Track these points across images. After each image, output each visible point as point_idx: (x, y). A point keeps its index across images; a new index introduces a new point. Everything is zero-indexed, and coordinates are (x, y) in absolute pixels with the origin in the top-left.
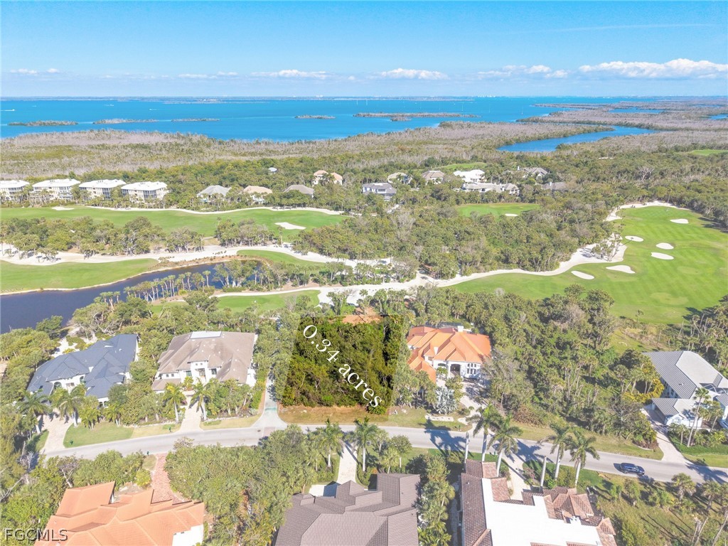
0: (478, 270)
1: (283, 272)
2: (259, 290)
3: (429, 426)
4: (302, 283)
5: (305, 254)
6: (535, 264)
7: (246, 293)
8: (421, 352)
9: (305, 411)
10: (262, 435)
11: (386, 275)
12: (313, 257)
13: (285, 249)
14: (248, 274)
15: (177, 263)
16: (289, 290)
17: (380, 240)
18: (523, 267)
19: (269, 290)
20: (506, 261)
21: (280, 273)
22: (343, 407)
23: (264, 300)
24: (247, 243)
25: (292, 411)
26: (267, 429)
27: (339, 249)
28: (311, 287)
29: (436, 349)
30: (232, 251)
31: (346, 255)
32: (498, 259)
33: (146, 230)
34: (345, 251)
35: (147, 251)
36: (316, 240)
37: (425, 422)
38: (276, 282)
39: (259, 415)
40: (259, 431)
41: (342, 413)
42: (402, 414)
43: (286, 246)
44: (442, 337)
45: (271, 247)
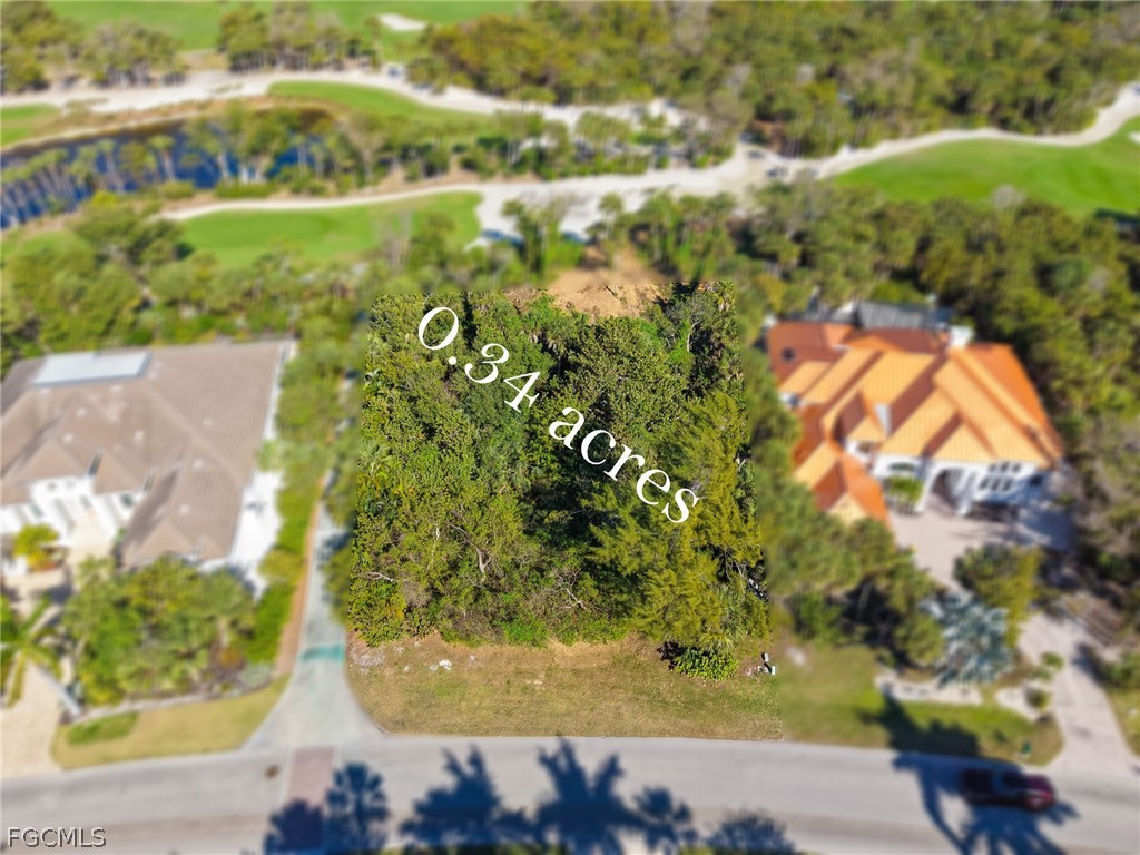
0: (895, 133)
1: (377, 140)
2: (316, 192)
3: (894, 721)
4: (431, 171)
5: (439, 91)
6: (1033, 114)
7: (281, 203)
8: (829, 421)
9: (445, 663)
10: (280, 796)
11: (658, 148)
12: (460, 100)
13: (388, 81)
14: (275, 146)
15: (110, 118)
16: (396, 193)
17: (630, 53)
18: (1004, 124)
19: (342, 192)
20: (960, 107)
21: (368, 145)
22: (580, 646)
23: (325, 223)
24: (294, 65)
25: (397, 663)
26: (303, 757)
27: (526, 77)
28: (455, 184)
29: (882, 411)
30: (255, 86)
31: (547, 91)
32: (939, 101)
33: (40, 29)
34: (542, 81)
35: (40, 85)
36: (467, 52)
37: (875, 704)
38: (358, 169)
39: (279, 685)
40: (272, 772)
41: (577, 672)
42: (791, 675)
43: (393, 73)
44: (899, 370)
45: (355, 76)
